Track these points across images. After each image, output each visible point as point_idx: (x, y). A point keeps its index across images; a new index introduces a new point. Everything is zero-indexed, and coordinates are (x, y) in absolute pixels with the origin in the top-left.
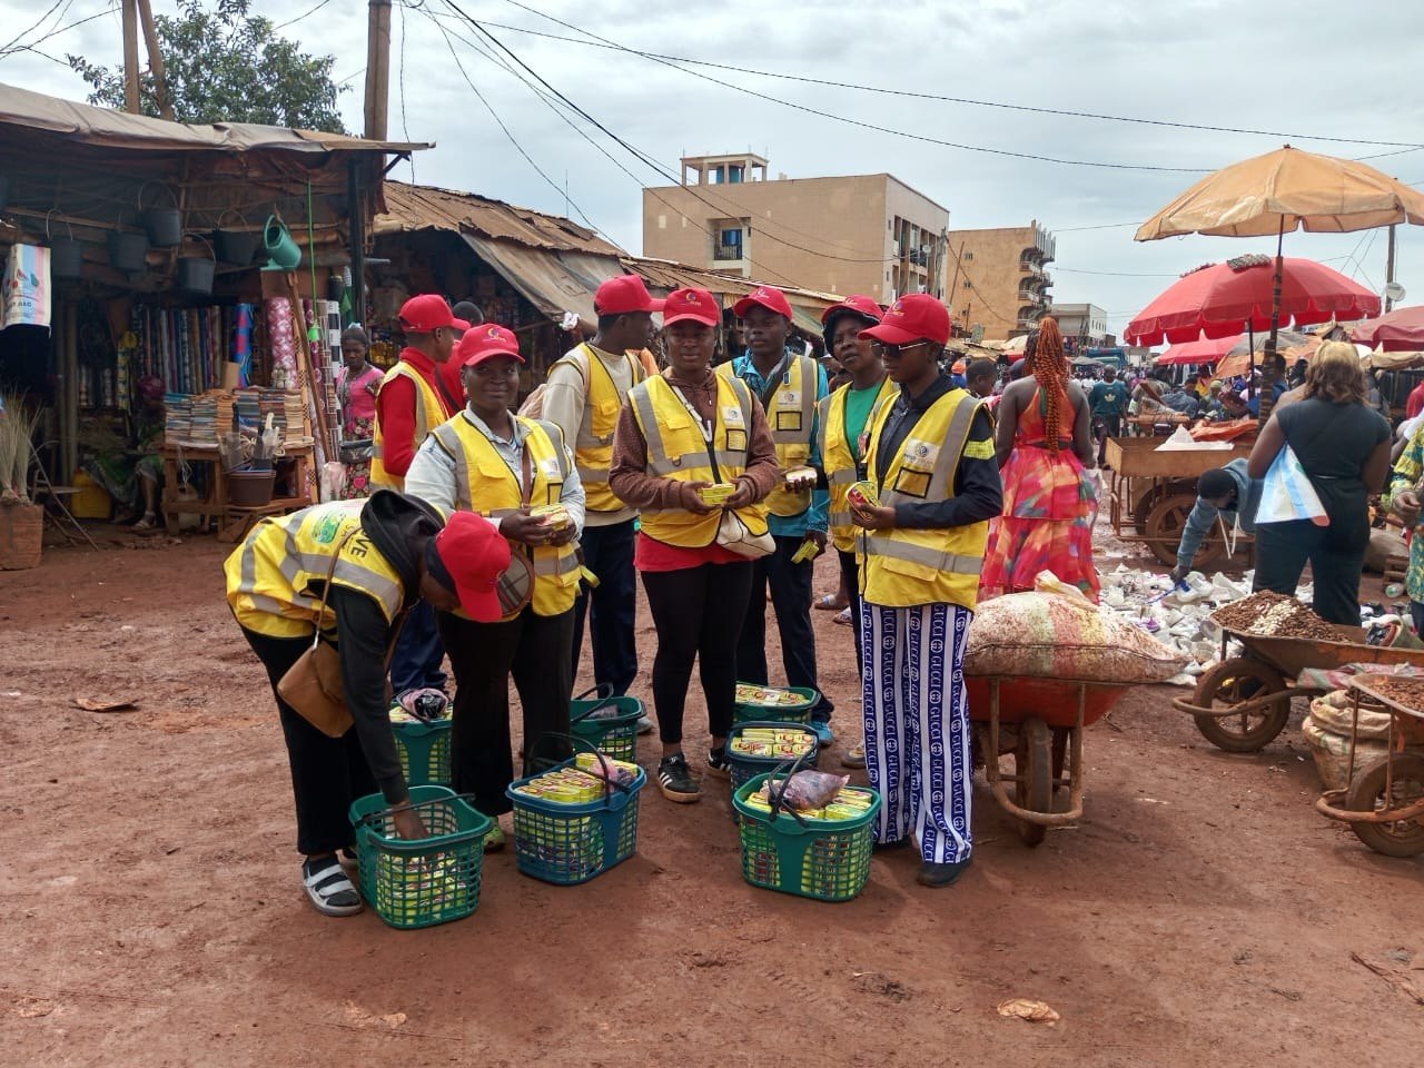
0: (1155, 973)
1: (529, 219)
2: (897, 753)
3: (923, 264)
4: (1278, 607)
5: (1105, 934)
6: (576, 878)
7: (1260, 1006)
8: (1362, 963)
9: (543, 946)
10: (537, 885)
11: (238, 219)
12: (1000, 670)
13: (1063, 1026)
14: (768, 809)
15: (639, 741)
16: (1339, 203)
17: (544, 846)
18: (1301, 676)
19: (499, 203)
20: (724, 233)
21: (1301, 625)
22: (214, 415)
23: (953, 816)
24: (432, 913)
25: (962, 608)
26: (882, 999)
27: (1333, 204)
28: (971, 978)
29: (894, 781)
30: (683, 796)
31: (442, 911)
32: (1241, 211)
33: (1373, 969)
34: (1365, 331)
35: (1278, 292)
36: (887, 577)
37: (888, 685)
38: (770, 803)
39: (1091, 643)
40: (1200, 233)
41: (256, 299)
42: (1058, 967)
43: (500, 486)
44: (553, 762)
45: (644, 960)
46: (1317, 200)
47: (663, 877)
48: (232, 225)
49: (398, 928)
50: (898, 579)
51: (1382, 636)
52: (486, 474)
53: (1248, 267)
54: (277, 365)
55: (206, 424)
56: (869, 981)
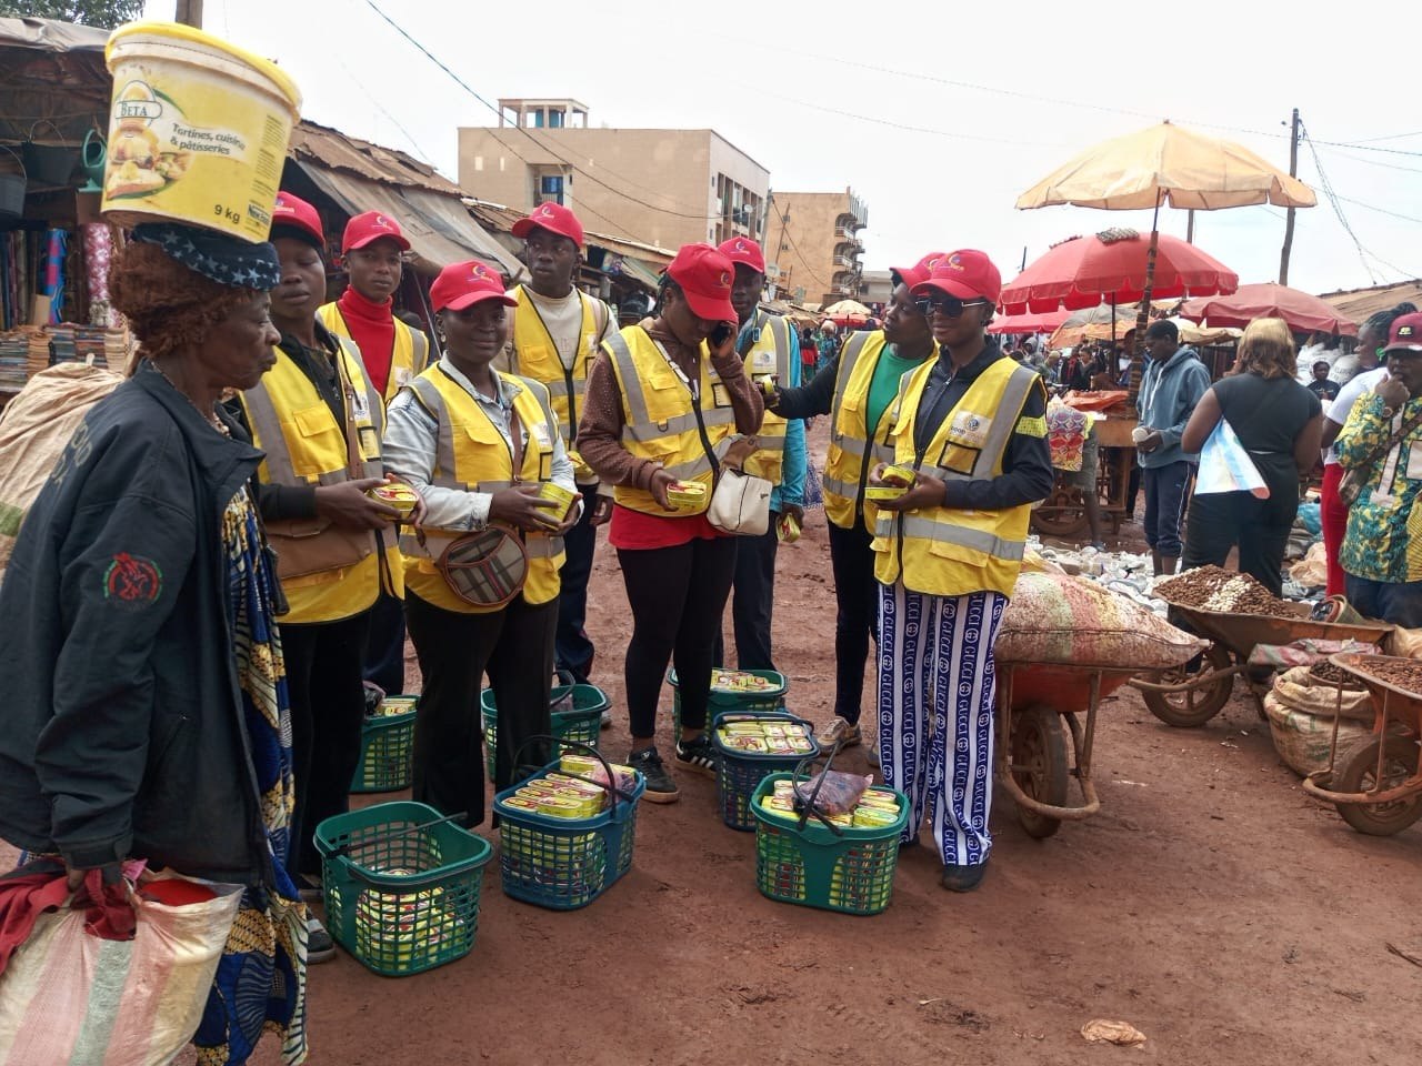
0: (1218, 979)
1: (366, 150)
2: (914, 749)
3: (745, 224)
4: (1232, 583)
5: (1152, 938)
6: (577, 902)
7: (1331, 1010)
8: (1399, 954)
9: (565, 988)
10: (535, 912)
11: (51, 130)
12: (1018, 657)
13: (1153, 1048)
14: (793, 817)
15: (604, 736)
16: (1222, 181)
17: (542, 868)
18: (1254, 652)
19: (332, 131)
20: (544, 179)
21: (1256, 601)
22: (25, 355)
23: (973, 815)
24: (427, 956)
25: (1002, 596)
26: (958, 1030)
27: (1216, 181)
28: (1039, 998)
29: (909, 778)
30: (663, 796)
31: (440, 953)
32: (1128, 185)
33: (1410, 959)
34: (1195, 308)
35: (1152, 266)
36: (936, 564)
37: (908, 676)
38: (796, 810)
39: (1110, 627)
40: (1072, 204)
41: (70, 224)
42: (1122, 979)
43: (491, 453)
44: (535, 768)
45: (686, 1000)
46: (1199, 176)
47: (671, 894)
48: (45, 137)
49: (387, 976)
50: (948, 565)
51: (1326, 612)
52: (476, 439)
53: (1117, 240)
54: (95, 299)
55: (15, 365)
56: (939, 1009)
